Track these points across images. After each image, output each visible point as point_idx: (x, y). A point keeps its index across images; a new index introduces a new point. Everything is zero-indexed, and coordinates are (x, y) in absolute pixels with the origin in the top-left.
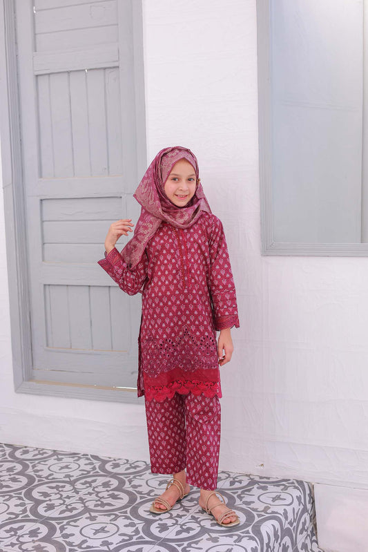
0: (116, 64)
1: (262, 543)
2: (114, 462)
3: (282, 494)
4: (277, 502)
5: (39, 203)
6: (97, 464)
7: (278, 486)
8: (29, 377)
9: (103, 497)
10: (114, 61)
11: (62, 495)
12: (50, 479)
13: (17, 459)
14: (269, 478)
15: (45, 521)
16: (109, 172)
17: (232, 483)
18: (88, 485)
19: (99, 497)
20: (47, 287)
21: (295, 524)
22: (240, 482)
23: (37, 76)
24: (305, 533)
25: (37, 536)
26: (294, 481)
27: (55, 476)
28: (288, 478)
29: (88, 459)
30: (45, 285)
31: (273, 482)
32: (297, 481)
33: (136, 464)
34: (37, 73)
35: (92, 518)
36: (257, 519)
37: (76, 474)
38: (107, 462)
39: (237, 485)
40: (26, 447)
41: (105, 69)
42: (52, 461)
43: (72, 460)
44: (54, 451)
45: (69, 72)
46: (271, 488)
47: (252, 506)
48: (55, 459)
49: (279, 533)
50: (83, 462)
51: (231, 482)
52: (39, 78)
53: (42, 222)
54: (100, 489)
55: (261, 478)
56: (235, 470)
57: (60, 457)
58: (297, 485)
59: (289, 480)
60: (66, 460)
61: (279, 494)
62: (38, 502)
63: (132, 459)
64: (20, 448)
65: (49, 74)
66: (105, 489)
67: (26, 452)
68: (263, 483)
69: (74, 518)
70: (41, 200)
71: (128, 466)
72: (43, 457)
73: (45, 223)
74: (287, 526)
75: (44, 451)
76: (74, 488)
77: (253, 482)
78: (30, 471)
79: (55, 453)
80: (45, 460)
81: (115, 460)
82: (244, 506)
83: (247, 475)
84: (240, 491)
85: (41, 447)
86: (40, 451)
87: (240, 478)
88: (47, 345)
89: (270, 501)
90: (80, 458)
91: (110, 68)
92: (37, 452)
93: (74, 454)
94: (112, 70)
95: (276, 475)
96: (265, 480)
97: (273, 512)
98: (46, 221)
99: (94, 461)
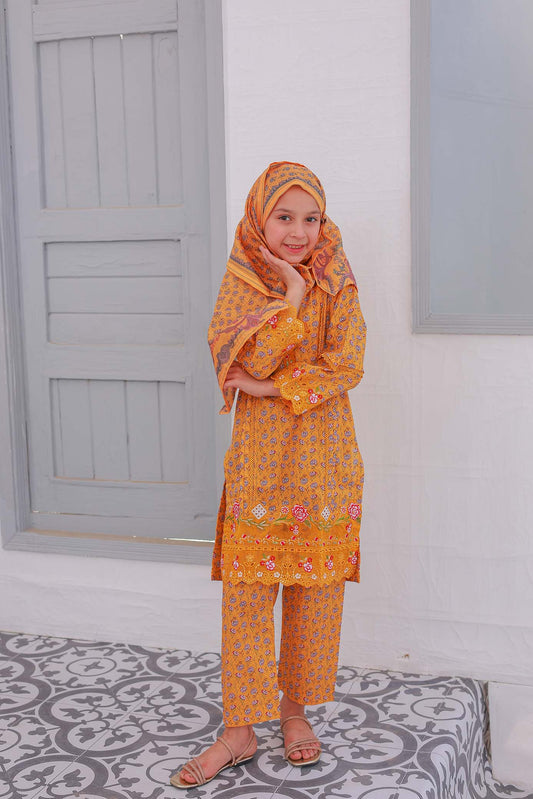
0: (173, 27)
1: (438, 783)
2: (168, 655)
3: (446, 701)
4: (444, 714)
5: (41, 248)
6: (144, 660)
7: (436, 687)
8: (26, 526)
9: (167, 715)
10: (169, 22)
11: (100, 714)
12: (74, 688)
13: (12, 654)
14: (418, 676)
15: (86, 758)
16: (158, 200)
17: (364, 685)
18: (138, 695)
19: (160, 714)
20: (55, 383)
21: (469, 747)
22: (376, 683)
23: (38, 43)
24: (478, 758)
25: (80, 785)
26: (459, 680)
27: (81, 681)
28: (448, 675)
29: (125, 651)
30: (51, 379)
31: (427, 682)
32: (462, 679)
33: (205, 658)
34: (38, 39)
35: (162, 751)
36: (420, 744)
37: (114, 677)
38: (158, 655)
39: (372, 688)
40: (21, 634)
41: (153, 33)
42: (69, 656)
43: (100, 654)
44: (69, 640)
45: (92, 38)
46: (426, 691)
47: (406, 721)
48: (73, 653)
49: (455, 765)
50: (118, 656)
51: (362, 684)
52: (42, 46)
53: (47, 278)
54: (159, 701)
55: (406, 675)
56: (362, 665)
57: (80, 649)
58: (464, 685)
59: (450, 678)
60: (93, 654)
61: (441, 701)
62: (65, 727)
63: (197, 650)
64: (13, 636)
65: (59, 41)
66: (167, 701)
67: (23, 643)
68: (412, 683)
69: (131, 752)
70: (45, 244)
71: (193, 661)
72: (52, 649)
73: (51, 281)
74: (462, 751)
75: (52, 640)
76: (117, 701)
77: (395, 684)
78: (37, 674)
79: (70, 643)
80: (57, 654)
81: (169, 652)
82: (393, 723)
83: (382, 672)
84: (380, 699)
85: (45, 633)
86: (47, 642)
87: (373, 677)
88: (55, 475)
89: (430, 713)
90: (112, 651)
91: (162, 32)
92: (40, 642)
93: (101, 645)
94: (164, 36)
95: (430, 671)
96: (412, 679)
97: (442, 732)
98: (54, 277)
99: (137, 655)
